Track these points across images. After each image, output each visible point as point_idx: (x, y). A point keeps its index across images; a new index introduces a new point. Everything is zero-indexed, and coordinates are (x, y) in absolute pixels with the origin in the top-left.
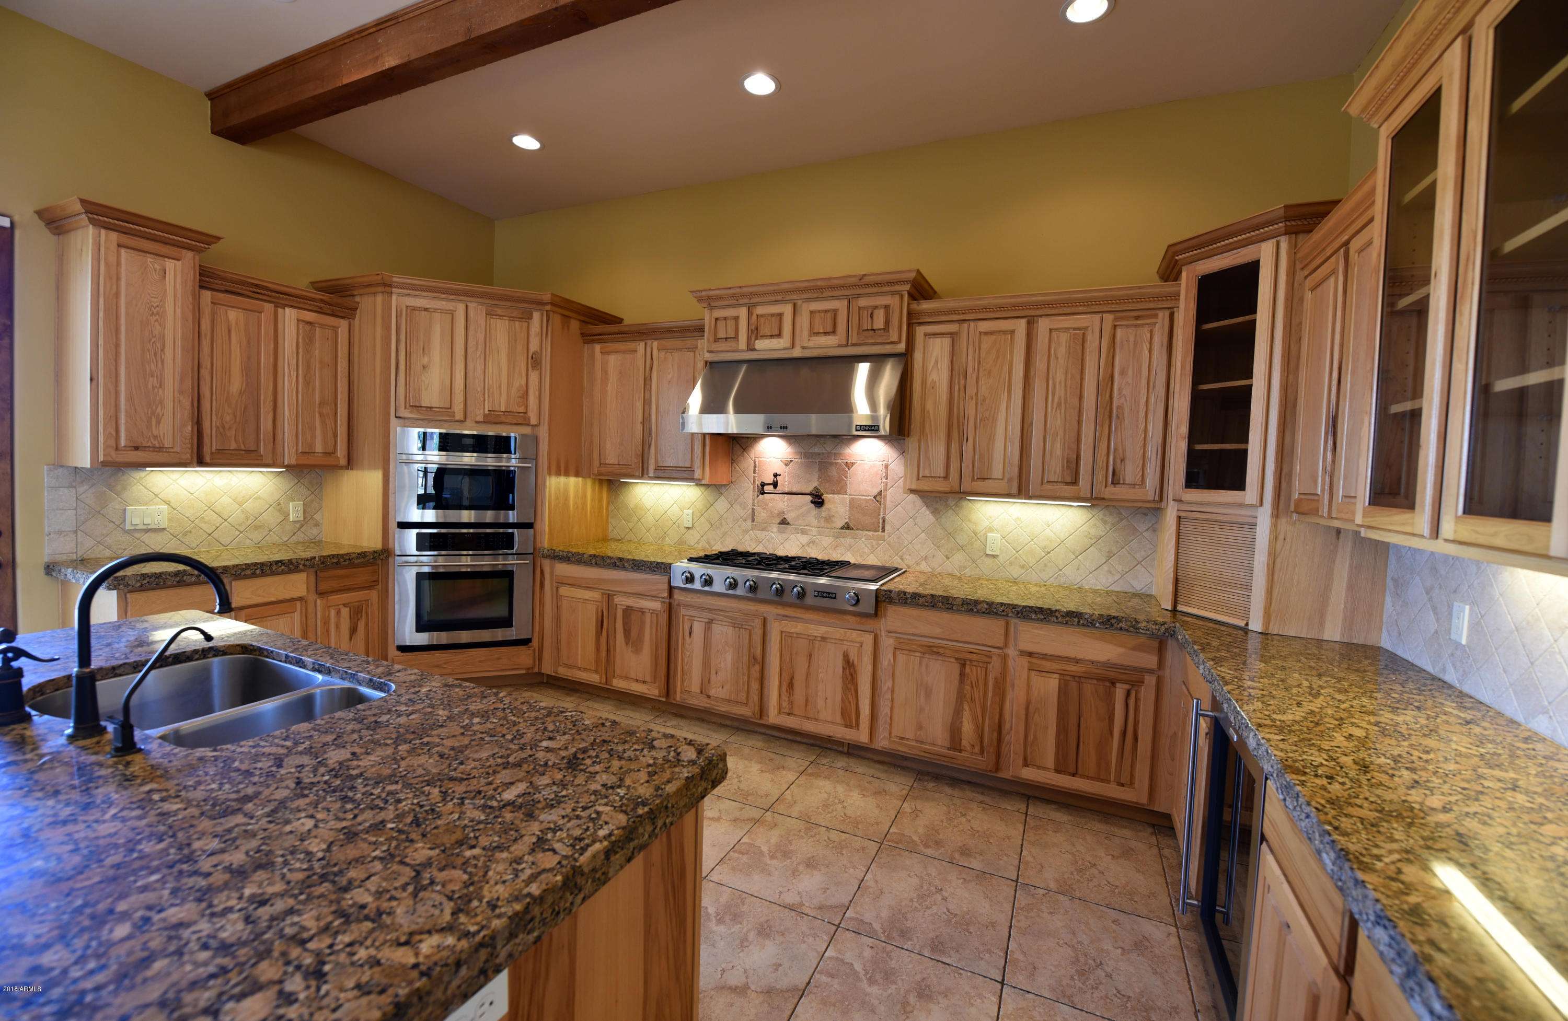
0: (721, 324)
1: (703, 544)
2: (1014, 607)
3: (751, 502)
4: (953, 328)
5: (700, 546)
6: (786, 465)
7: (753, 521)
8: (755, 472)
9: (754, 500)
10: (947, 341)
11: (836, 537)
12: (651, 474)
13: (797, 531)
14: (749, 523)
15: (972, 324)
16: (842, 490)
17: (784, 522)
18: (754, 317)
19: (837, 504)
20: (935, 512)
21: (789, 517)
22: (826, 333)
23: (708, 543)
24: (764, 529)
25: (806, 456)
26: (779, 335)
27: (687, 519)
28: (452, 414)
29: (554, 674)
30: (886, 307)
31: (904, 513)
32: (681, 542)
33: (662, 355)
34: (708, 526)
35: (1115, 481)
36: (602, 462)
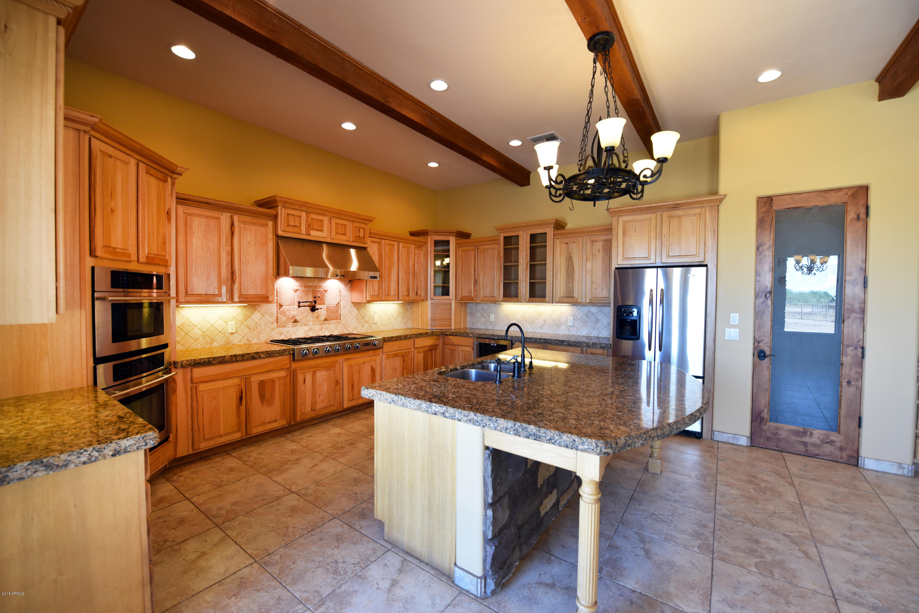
0: (291, 218)
1: (244, 341)
3: (275, 313)
4: (378, 240)
5: (242, 343)
6: (296, 292)
7: (277, 323)
8: (277, 296)
9: (277, 311)
10: (377, 245)
11: (321, 324)
12: (237, 300)
13: (302, 325)
14: (275, 324)
15: (384, 240)
16: (323, 303)
17: (296, 321)
18: (310, 219)
19: (322, 311)
20: (358, 309)
21: (298, 318)
22: (342, 234)
23: (248, 340)
24: (284, 327)
25: (306, 287)
26: (321, 231)
27: (231, 327)
28: (129, 256)
29: (191, 452)
30: (364, 229)
31: (347, 310)
32: (227, 343)
33: (242, 226)
34: (247, 330)
35: (417, 295)
36: (189, 293)
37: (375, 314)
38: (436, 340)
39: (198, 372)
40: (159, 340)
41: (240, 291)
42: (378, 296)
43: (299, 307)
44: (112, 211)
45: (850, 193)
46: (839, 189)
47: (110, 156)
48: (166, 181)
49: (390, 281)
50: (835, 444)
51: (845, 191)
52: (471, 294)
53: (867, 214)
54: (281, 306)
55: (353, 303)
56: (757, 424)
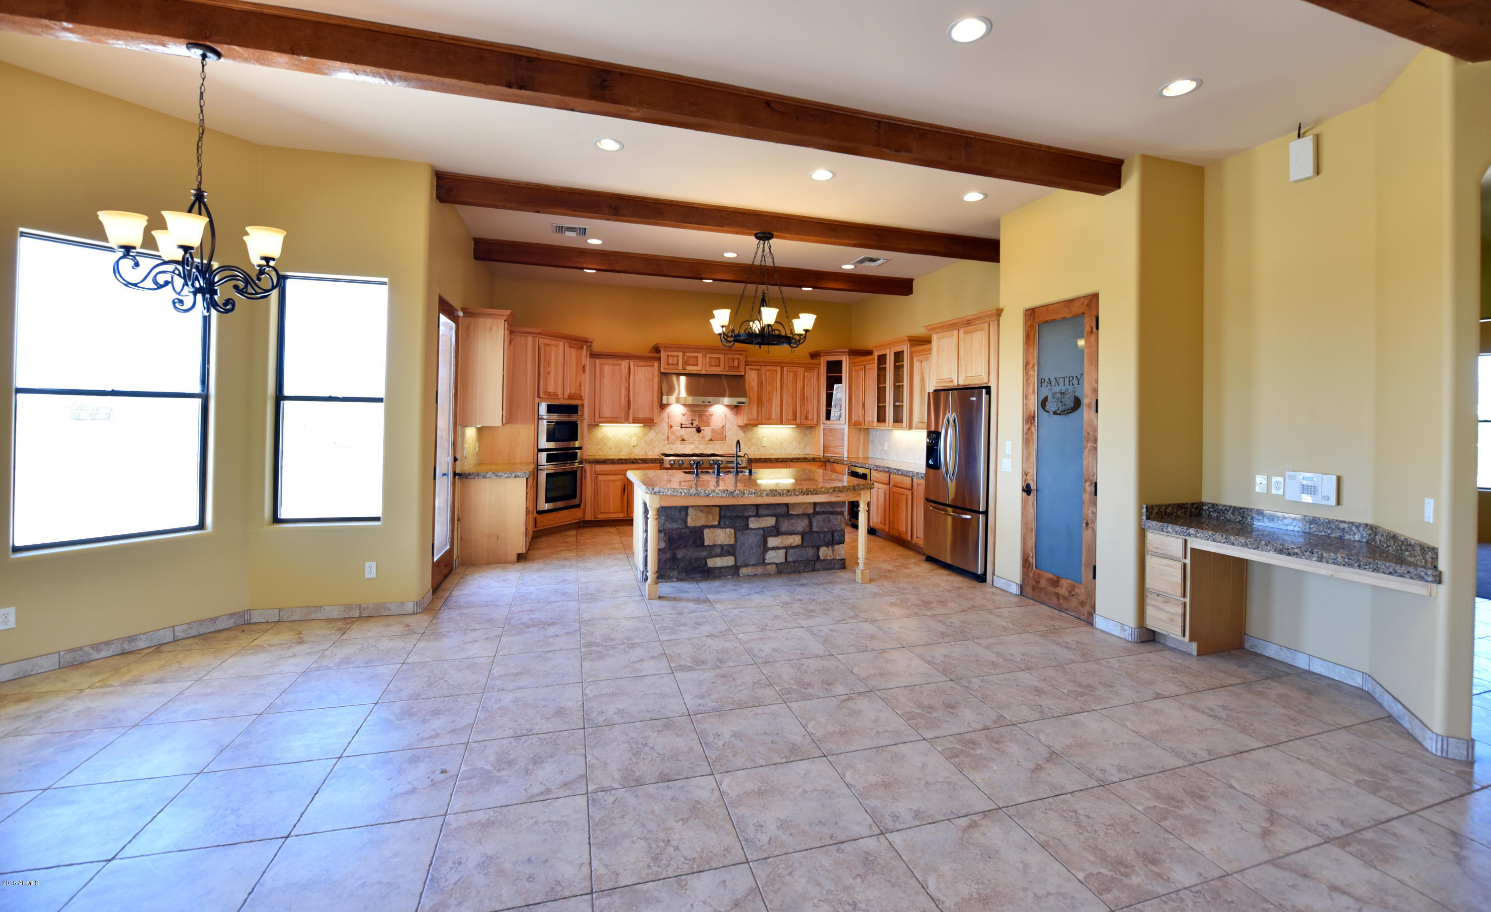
0: (670, 358)
1: (643, 453)
2: (789, 458)
3: (667, 432)
4: (758, 367)
5: (641, 454)
6: (684, 415)
7: (668, 440)
8: (668, 419)
10: (756, 372)
11: (706, 444)
12: (631, 421)
13: (689, 443)
14: (666, 441)
15: (764, 367)
16: (708, 425)
17: (683, 440)
18: (686, 357)
19: (707, 432)
20: (744, 432)
21: (685, 438)
22: (716, 366)
23: (645, 452)
24: (674, 444)
25: (693, 411)
26: (697, 365)
27: (634, 441)
28: (557, 395)
29: (593, 519)
30: (738, 359)
31: (733, 434)
32: (631, 453)
33: (636, 368)
34: (645, 444)
35: (806, 419)
36: (601, 416)
37: (764, 436)
38: (821, 466)
39: (599, 468)
40: (574, 444)
41: (634, 415)
42: (757, 419)
43: (682, 427)
45: (1086, 303)
46: (1079, 299)
47: (549, 345)
48: (582, 348)
49: (771, 406)
50: (1079, 598)
51: (1082, 300)
52: (860, 418)
53: (1097, 328)
54: (671, 427)
55: (739, 426)
56: (1026, 569)
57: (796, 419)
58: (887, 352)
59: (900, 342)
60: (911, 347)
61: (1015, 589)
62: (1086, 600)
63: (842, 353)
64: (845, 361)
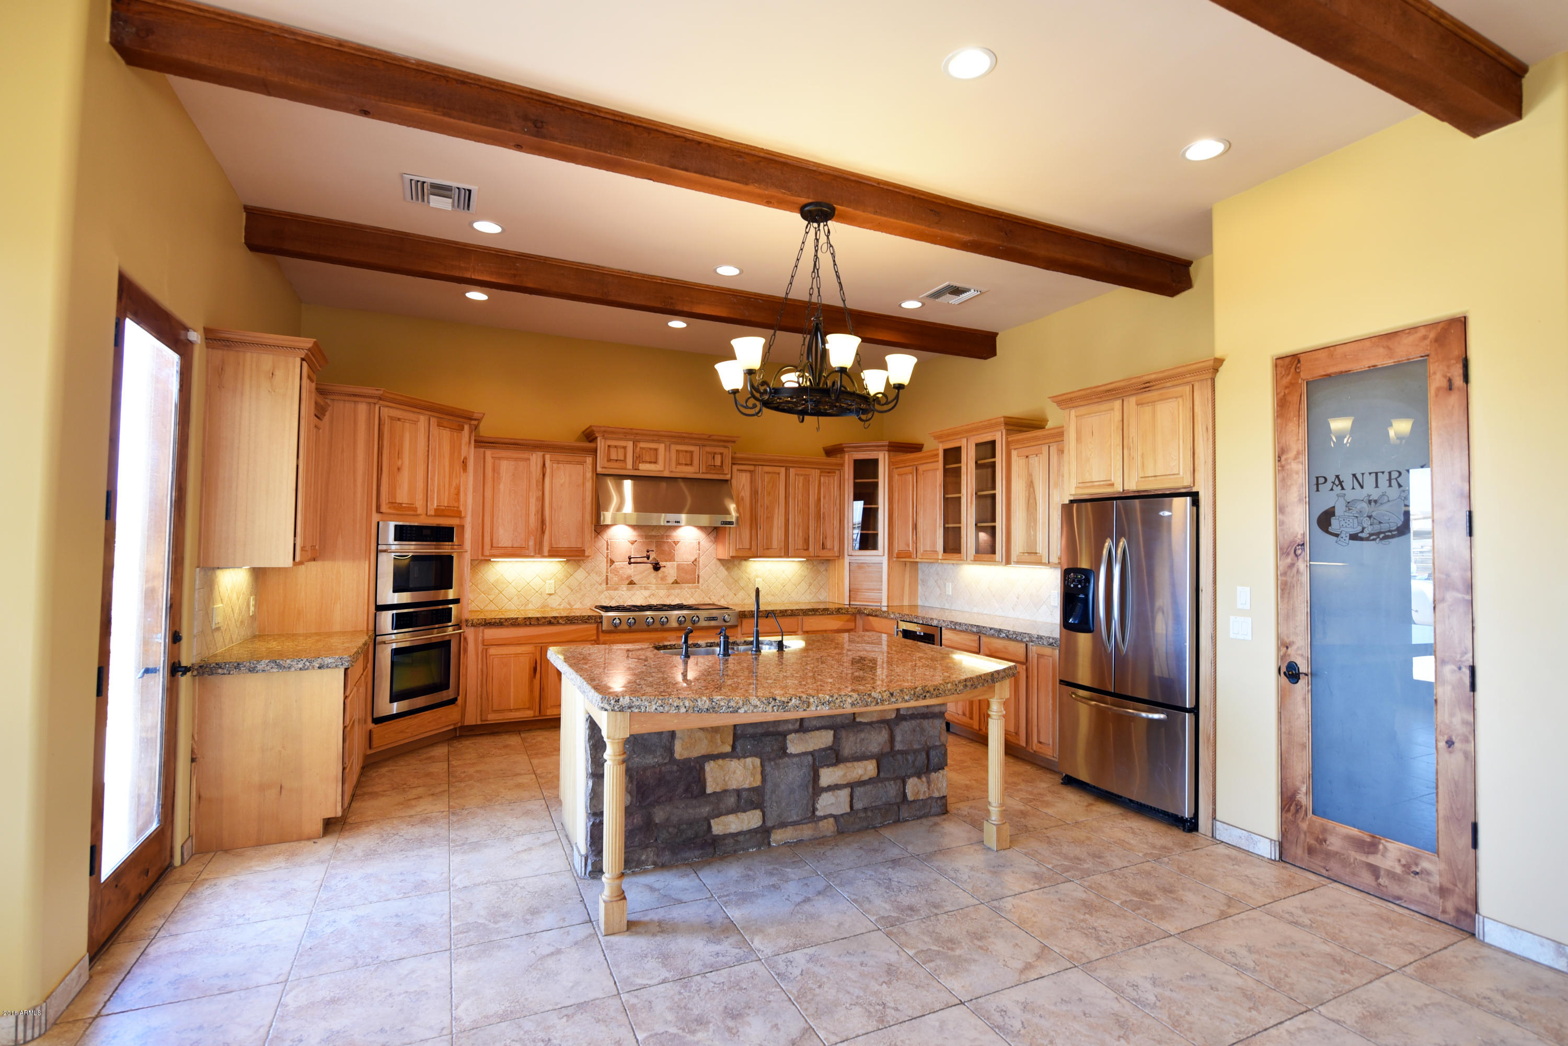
0: (613, 451)
1: (565, 605)
3: (605, 571)
4: (752, 468)
5: (562, 607)
6: (632, 544)
7: (607, 584)
8: (607, 549)
9: (607, 569)
10: (748, 475)
11: (668, 589)
12: (546, 553)
13: (641, 588)
14: (604, 586)
15: (760, 467)
16: (671, 559)
17: (632, 583)
18: (638, 449)
19: (670, 569)
20: (728, 569)
21: (635, 579)
22: (686, 465)
23: (569, 604)
24: (616, 589)
25: (647, 537)
26: (655, 463)
27: (549, 587)
28: (415, 509)
29: (479, 723)
30: (722, 454)
31: (710, 572)
32: (544, 606)
33: (555, 465)
34: (568, 591)
35: (823, 548)
36: (494, 545)
37: (757, 577)
38: (848, 621)
39: (491, 634)
40: (447, 594)
41: (551, 544)
42: (750, 549)
43: (630, 563)
44: (399, 469)
45: (1432, 335)
46: (1413, 329)
47: (399, 419)
48: (463, 429)
49: (771, 528)
50: (1431, 879)
51: (1423, 332)
52: (909, 547)
53: (1466, 378)
54: (612, 562)
55: (719, 560)
56: (1289, 815)
57: (807, 549)
58: (963, 443)
59: (990, 426)
60: (1007, 434)
61: (1266, 849)
62: (1450, 886)
63: (879, 448)
64: (883, 459)
